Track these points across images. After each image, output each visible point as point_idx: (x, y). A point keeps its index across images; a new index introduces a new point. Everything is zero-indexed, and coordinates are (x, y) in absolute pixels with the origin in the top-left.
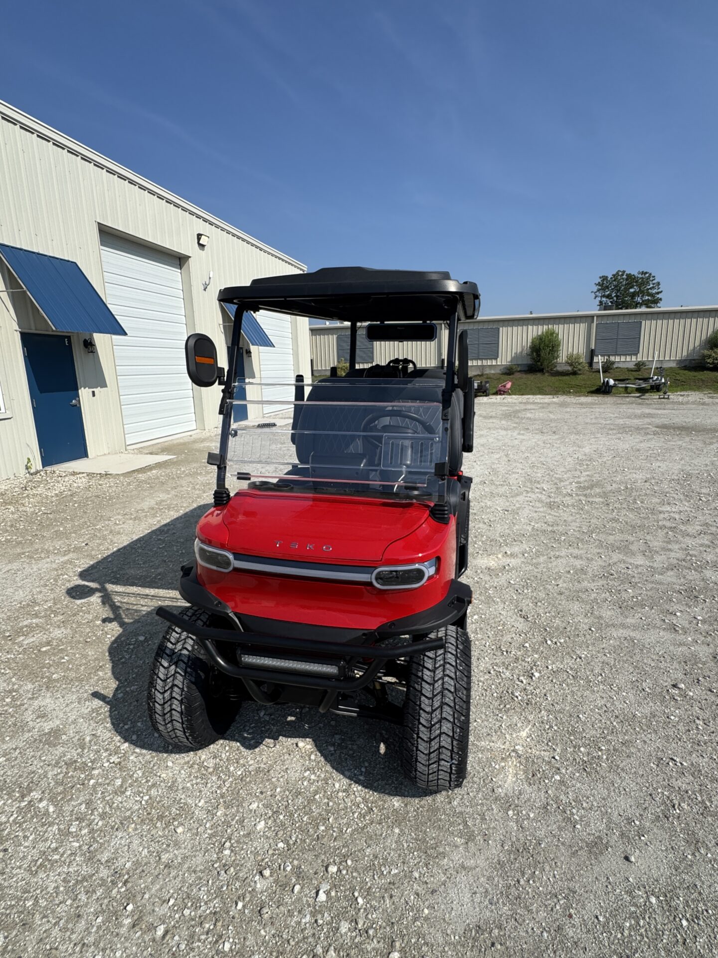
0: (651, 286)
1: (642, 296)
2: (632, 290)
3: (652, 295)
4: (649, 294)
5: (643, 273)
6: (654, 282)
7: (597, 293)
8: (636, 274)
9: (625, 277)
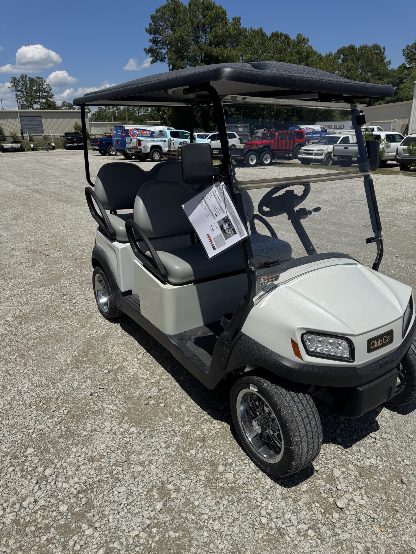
0: (45, 86)
1: (42, 93)
2: (34, 88)
3: (47, 92)
4: (46, 92)
5: (38, 78)
6: (46, 83)
7: (13, 89)
8: (34, 78)
9: (27, 79)
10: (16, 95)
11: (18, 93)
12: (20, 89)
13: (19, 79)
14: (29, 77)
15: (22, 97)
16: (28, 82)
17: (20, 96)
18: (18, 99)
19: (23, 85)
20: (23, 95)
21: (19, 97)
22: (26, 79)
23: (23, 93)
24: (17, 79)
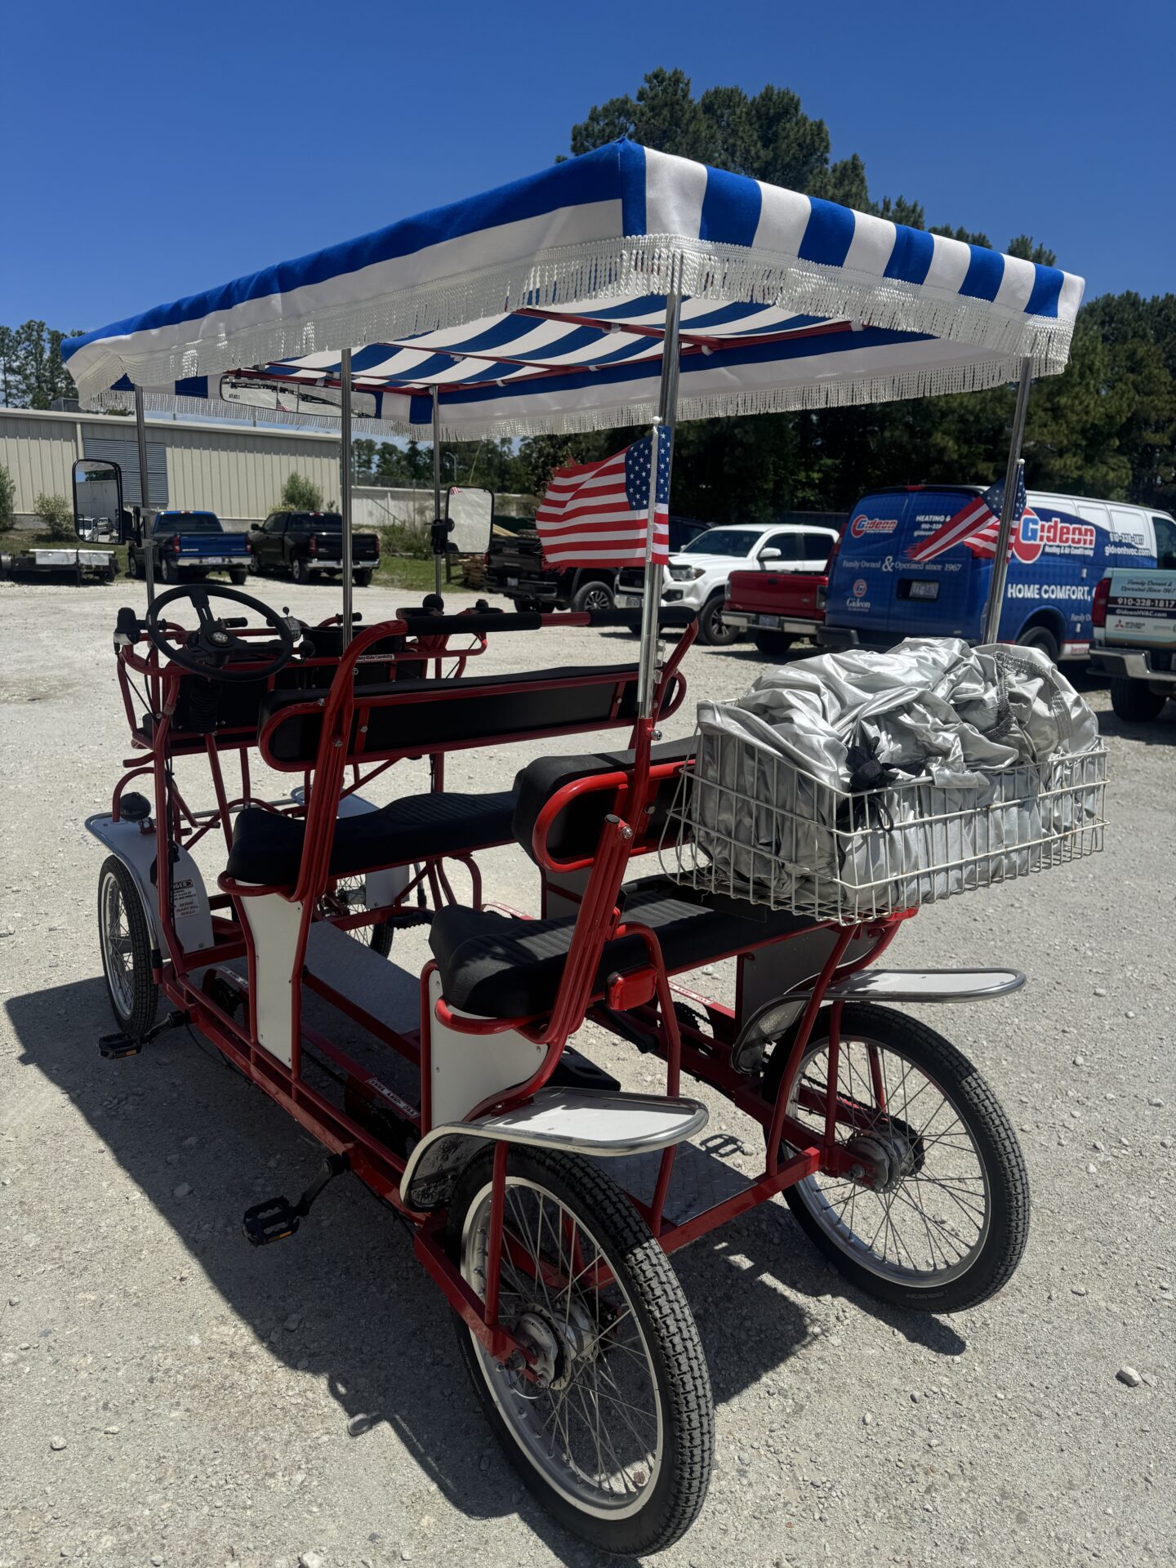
10: (5, 382)
11: (11, 378)
12: (19, 367)
13: (18, 332)
14: (53, 329)
15: (24, 392)
16: (47, 346)
17: (17, 388)
18: (10, 395)
19: (30, 353)
20: (28, 386)
21: (14, 391)
22: (40, 337)
23: (26, 377)
24: (13, 334)
